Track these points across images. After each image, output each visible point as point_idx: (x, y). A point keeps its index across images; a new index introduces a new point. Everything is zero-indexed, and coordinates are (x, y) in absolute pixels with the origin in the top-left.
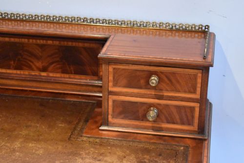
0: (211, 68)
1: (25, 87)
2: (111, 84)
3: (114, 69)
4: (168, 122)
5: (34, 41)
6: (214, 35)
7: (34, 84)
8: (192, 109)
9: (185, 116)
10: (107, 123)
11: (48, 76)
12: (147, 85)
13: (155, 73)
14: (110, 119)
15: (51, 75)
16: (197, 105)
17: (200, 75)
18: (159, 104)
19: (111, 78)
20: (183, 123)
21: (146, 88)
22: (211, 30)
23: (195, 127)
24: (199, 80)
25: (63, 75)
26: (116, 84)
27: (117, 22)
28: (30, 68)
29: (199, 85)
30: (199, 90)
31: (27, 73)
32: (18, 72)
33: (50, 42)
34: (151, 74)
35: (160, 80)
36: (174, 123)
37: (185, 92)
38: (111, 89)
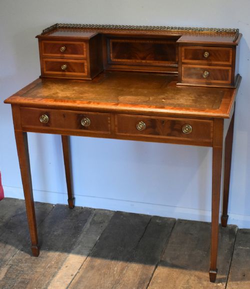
0: (237, 46)
1: (133, 69)
2: (183, 58)
3: (185, 49)
4: (215, 79)
5: (139, 41)
6: (242, 35)
7: (138, 68)
8: (227, 71)
9: (223, 75)
10: (180, 82)
11: (146, 63)
12: (203, 58)
13: (207, 51)
14: (183, 79)
15: (148, 62)
16: (230, 68)
17: (231, 51)
18: (210, 69)
19: (183, 54)
20: (223, 80)
21: (202, 60)
22: (240, 32)
23: (229, 82)
24: (231, 54)
25: (155, 62)
26: (186, 58)
27: (186, 29)
28: (136, 58)
29: (231, 57)
30: (231, 60)
31: (134, 61)
32: (129, 61)
33: (148, 42)
34: (205, 51)
35: (210, 55)
36: (217, 80)
37: (223, 61)
38: (183, 61)
